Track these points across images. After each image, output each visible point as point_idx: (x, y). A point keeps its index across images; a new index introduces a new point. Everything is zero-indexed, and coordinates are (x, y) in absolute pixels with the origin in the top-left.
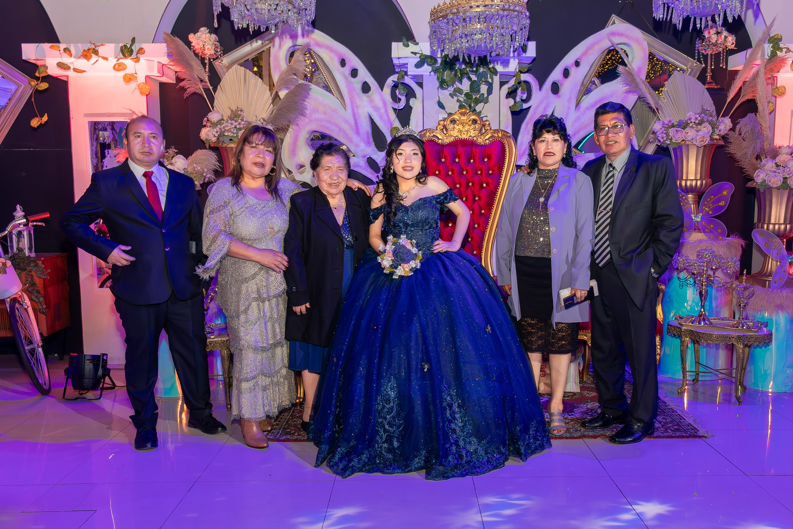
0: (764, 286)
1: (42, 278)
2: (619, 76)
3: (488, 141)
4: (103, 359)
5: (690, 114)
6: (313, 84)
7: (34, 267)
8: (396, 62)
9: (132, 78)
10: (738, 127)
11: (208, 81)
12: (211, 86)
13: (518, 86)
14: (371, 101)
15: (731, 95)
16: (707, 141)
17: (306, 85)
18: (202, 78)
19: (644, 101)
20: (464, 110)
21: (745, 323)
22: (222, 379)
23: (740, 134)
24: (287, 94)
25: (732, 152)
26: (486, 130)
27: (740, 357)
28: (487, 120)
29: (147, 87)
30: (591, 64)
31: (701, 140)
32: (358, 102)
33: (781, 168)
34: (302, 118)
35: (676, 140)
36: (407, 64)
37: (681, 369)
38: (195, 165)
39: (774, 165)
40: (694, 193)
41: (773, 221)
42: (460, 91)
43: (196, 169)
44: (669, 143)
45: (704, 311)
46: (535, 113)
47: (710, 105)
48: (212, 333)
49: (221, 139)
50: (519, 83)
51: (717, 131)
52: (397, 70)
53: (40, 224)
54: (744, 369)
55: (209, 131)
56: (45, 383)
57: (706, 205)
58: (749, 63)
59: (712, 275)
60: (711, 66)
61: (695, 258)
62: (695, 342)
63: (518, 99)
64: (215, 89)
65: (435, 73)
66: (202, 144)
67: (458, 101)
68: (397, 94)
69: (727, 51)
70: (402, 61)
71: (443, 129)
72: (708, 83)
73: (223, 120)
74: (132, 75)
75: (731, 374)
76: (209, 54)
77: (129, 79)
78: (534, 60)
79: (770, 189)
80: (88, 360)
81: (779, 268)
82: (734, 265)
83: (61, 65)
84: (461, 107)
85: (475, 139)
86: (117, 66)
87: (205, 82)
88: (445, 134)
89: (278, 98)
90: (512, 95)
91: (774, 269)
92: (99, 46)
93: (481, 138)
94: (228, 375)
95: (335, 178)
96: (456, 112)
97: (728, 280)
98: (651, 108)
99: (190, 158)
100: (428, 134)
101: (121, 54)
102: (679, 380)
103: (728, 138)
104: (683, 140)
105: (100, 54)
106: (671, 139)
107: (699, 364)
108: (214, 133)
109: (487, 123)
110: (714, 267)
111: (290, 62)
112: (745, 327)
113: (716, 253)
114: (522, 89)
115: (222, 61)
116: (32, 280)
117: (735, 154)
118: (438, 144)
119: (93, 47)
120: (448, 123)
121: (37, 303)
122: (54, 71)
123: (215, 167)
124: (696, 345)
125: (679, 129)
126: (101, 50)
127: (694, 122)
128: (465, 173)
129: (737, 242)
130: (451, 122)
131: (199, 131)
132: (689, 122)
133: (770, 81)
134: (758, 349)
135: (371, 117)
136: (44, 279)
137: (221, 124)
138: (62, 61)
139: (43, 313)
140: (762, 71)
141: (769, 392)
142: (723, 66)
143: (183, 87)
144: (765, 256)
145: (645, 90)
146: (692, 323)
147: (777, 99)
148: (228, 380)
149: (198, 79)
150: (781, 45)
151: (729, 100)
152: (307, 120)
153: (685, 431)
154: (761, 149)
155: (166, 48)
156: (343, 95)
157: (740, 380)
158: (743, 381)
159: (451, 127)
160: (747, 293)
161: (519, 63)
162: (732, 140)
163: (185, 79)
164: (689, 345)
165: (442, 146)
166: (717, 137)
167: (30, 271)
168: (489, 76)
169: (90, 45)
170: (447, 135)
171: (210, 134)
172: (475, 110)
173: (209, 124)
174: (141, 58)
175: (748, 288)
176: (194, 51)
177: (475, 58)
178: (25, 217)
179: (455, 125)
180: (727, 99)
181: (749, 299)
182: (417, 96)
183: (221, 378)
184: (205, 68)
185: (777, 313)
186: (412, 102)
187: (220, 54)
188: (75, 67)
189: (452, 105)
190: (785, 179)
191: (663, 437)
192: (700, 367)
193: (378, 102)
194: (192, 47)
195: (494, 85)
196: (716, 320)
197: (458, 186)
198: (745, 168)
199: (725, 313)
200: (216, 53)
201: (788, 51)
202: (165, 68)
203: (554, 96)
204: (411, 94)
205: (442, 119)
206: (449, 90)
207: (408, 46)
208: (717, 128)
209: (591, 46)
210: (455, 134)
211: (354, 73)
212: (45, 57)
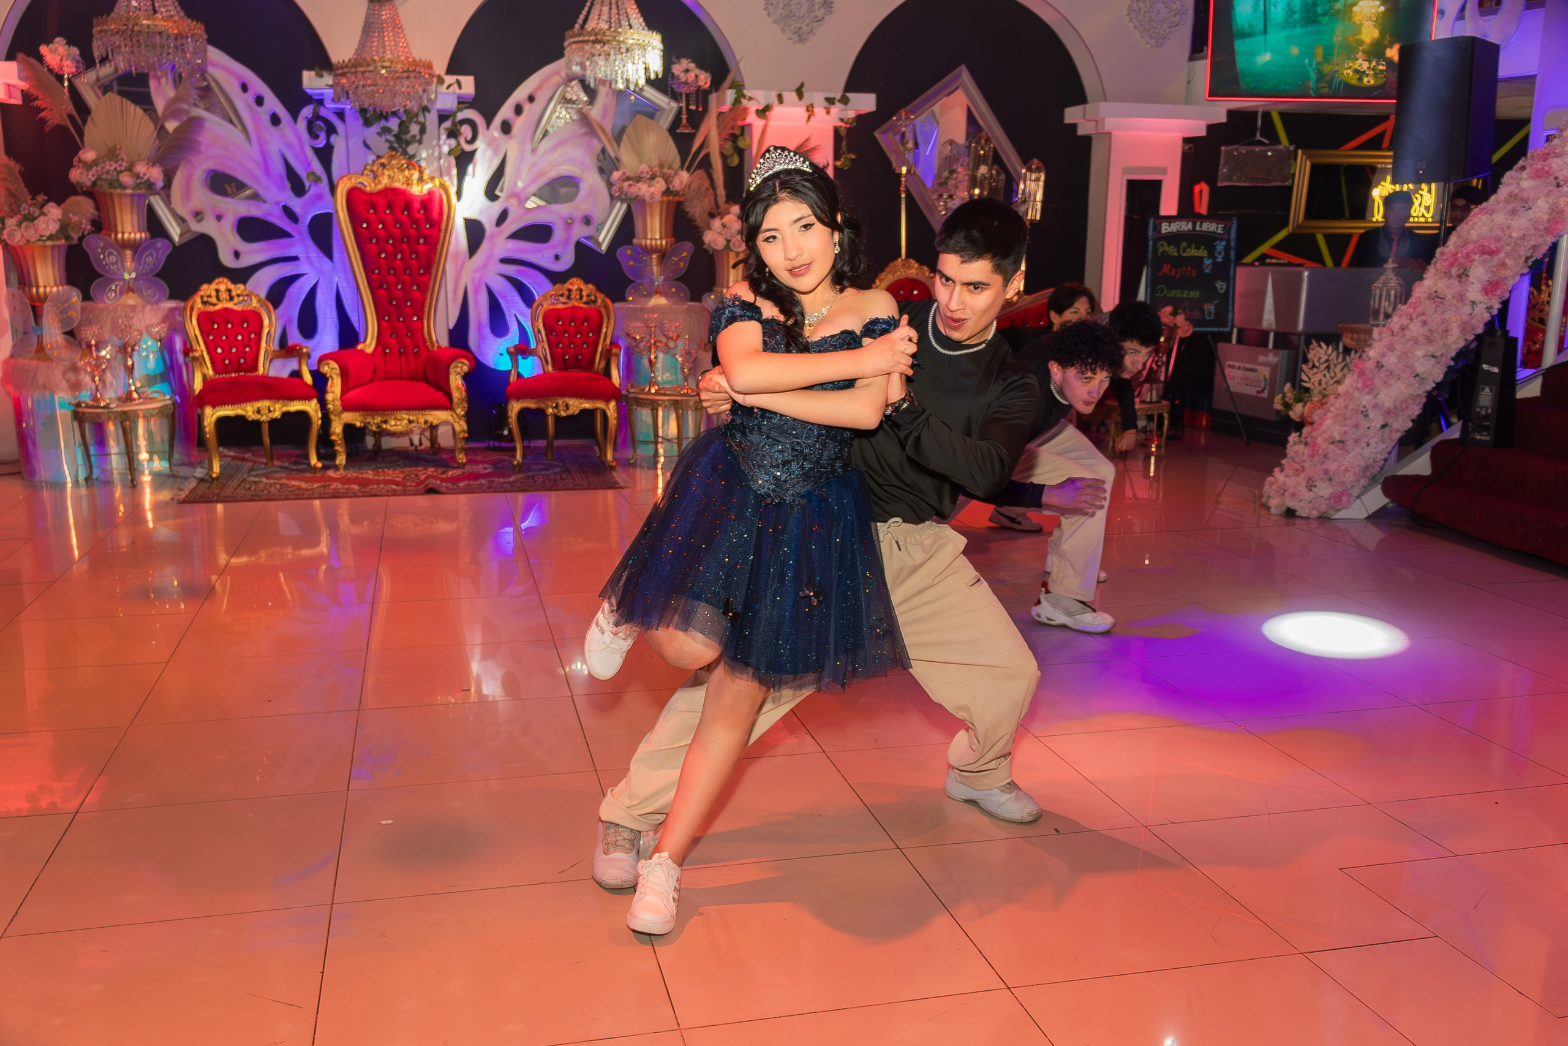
3: (423, 191)
5: (644, 167)
8: (308, 92)
11: (75, 114)
14: (283, 137)
20: (394, 153)
24: (176, 127)
25: (687, 210)
26: (420, 178)
28: (421, 166)
31: (652, 196)
32: (266, 136)
34: (195, 154)
35: (632, 195)
36: (323, 96)
39: (720, 225)
40: (658, 254)
46: (482, 156)
47: (671, 155)
49: (99, 183)
50: (462, 121)
51: (671, 186)
52: (311, 100)
55: (81, 172)
57: (667, 267)
63: (461, 139)
64: (85, 122)
66: (74, 189)
67: (387, 141)
68: (315, 129)
69: (699, 92)
70: (316, 92)
71: (370, 175)
72: (682, 126)
73: (99, 159)
76: (68, 71)
78: (474, 95)
79: (719, 251)
84: (392, 148)
87: (72, 114)
88: (374, 181)
89: (164, 132)
90: (453, 135)
93: (416, 187)
96: (385, 155)
98: (612, 158)
99: (63, 205)
100: (352, 181)
103: (685, 194)
104: (641, 195)
108: (90, 177)
109: (422, 169)
111: (177, 88)
114: (466, 128)
115: (83, 80)
117: (690, 212)
118: (366, 193)
120: (376, 168)
123: (92, 217)
125: (638, 182)
127: (646, 177)
130: (380, 166)
131: (68, 172)
135: (284, 157)
137: (97, 166)
143: (45, 119)
150: (745, 92)
151: (694, 150)
152: (202, 158)
155: (19, 70)
156: (247, 126)
159: (379, 173)
161: (456, 99)
162: (688, 196)
163: (47, 108)
165: (371, 194)
170: (376, 182)
171: (83, 176)
172: (407, 153)
176: (47, 67)
179: (385, 170)
180: (692, 150)
182: (340, 133)
186: (334, 139)
187: (81, 69)
189: (380, 146)
190: (728, 241)
193: (292, 138)
194: (45, 62)
195: (428, 124)
198: (698, 229)
200: (77, 70)
201: (750, 99)
202: (11, 88)
203: (504, 137)
204: (331, 130)
205: (370, 162)
206: (375, 128)
207: (321, 76)
208: (671, 182)
209: (547, 79)
210: (385, 182)
211: (259, 100)
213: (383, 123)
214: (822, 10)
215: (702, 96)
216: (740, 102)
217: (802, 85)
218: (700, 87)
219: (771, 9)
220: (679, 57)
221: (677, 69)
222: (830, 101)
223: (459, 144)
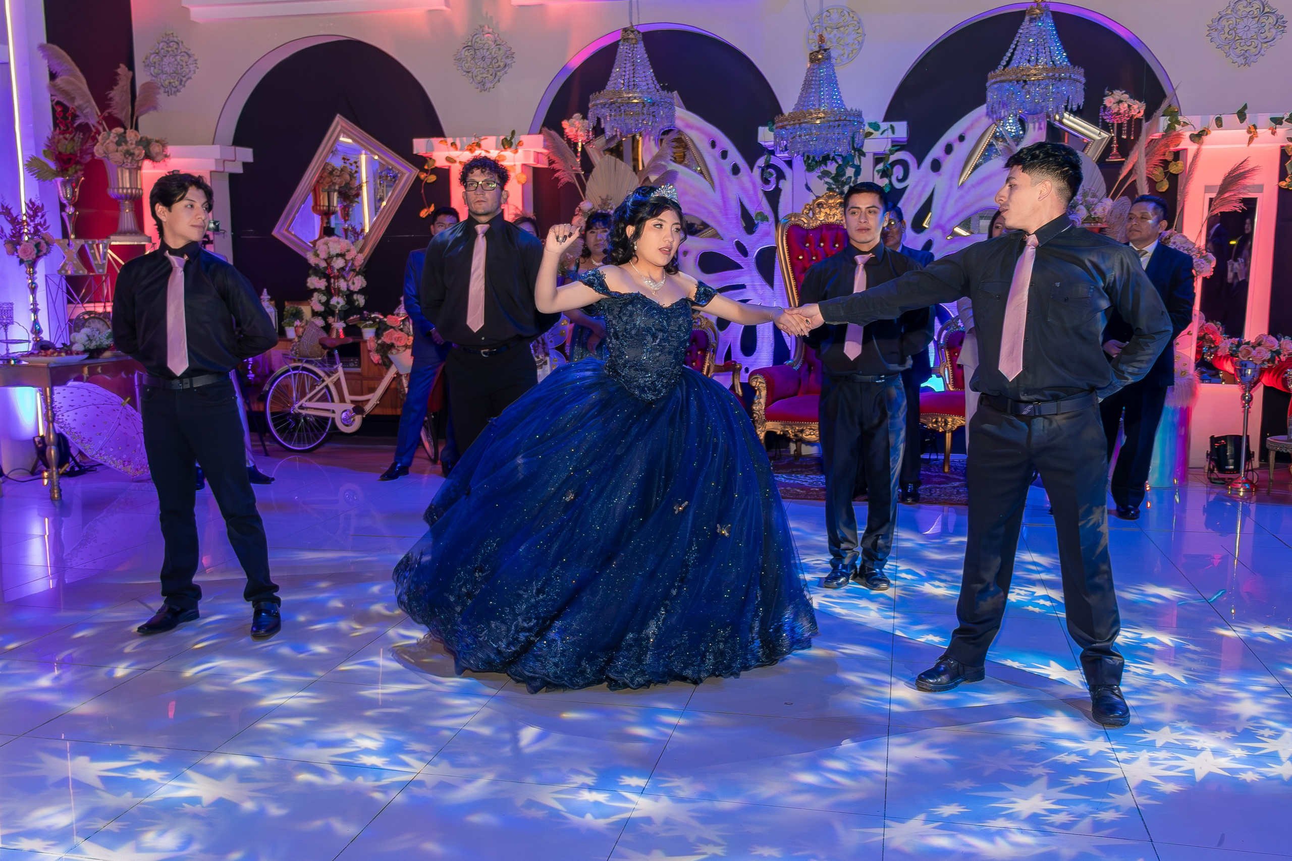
6: (682, 166)
8: (762, 144)
11: (581, 171)
14: (740, 183)
15: (1124, 174)
18: (575, 167)
20: (831, 193)
24: (657, 178)
29: (524, 177)
30: (978, 138)
32: (728, 184)
42: (828, 174)
46: (913, 191)
47: (1099, 182)
51: (1092, 213)
52: (765, 153)
67: (827, 183)
68: (766, 176)
70: (769, 144)
71: (808, 213)
72: (1112, 156)
76: (581, 141)
78: (907, 138)
83: (449, 159)
84: (830, 189)
87: (579, 173)
88: (812, 218)
92: (482, 139)
96: (823, 196)
100: (793, 219)
101: (502, 147)
105: (483, 147)
111: (661, 145)
114: (898, 168)
115: (594, 145)
118: (803, 229)
119: (477, 140)
120: (815, 207)
122: (441, 163)
126: (483, 143)
130: (818, 205)
135: (740, 200)
138: (448, 155)
142: (1132, 137)
143: (557, 178)
149: (571, 170)
150: (1180, 118)
151: (1121, 178)
155: (543, 139)
156: (713, 177)
159: (817, 211)
161: (890, 143)
163: (559, 169)
165: (808, 230)
166: (1093, 220)
168: (857, 158)
169: (473, 138)
170: (814, 219)
173: (580, 213)
174: (519, 150)
176: (567, 139)
179: (822, 208)
180: (1118, 181)
182: (787, 178)
184: (577, 156)
186: (782, 183)
187: (592, 138)
189: (820, 188)
193: (748, 185)
194: (565, 135)
195: (862, 168)
200: (587, 139)
201: (1185, 124)
202: (540, 155)
203: (934, 174)
204: (781, 176)
205: (811, 203)
206: (817, 173)
207: (774, 130)
208: (1093, 210)
209: (978, 120)
210: (822, 217)
211: (724, 155)
212: (433, 150)
213: (823, 168)
214: (1274, 31)
215: (1135, 126)
216: (1174, 129)
217: (1245, 107)
218: (1133, 116)
219: (1215, 34)
220: (1111, 90)
221: (1109, 101)
222: (1278, 121)
223: (891, 183)
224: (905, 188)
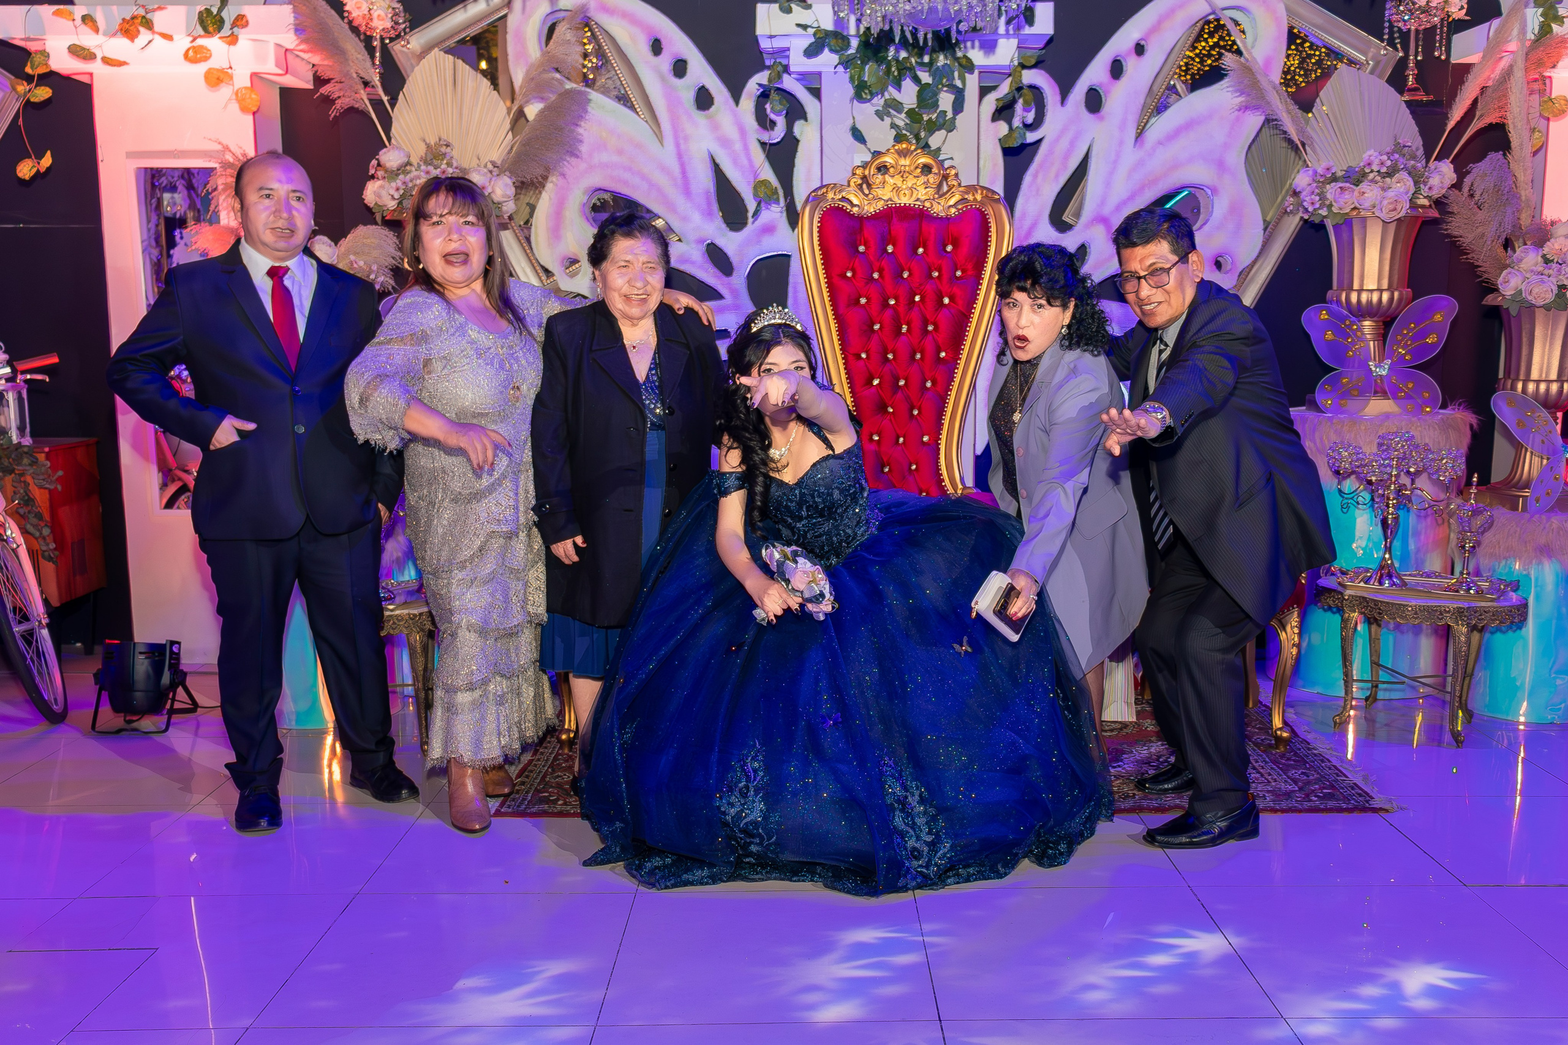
0: (1514, 508)
1: (46, 488)
2: (1226, 75)
3: (953, 210)
4: (171, 652)
5: (1371, 154)
6: (596, 91)
7: (30, 465)
8: (765, 44)
9: (222, 76)
10: (1467, 180)
11: (378, 84)
12: (386, 94)
13: (1017, 96)
14: (715, 127)
15: (1456, 114)
16: (1404, 210)
17: (580, 92)
18: (367, 78)
19: (1277, 127)
20: (904, 146)
21: (1472, 582)
22: (413, 693)
23: (1472, 196)
24: (542, 112)
25: (1456, 233)
26: (950, 188)
27: (1460, 651)
28: (953, 167)
29: (253, 96)
30: (1169, 50)
31: (1391, 207)
32: (688, 128)
33: (1554, 265)
34: (573, 160)
35: (1341, 209)
36: (788, 49)
37: (1342, 676)
38: (352, 257)
39: (1540, 259)
40: (1375, 319)
41: (1535, 375)
42: (896, 105)
43: (355, 266)
44: (1324, 212)
45: (1391, 558)
46: (1051, 152)
47: (1410, 134)
48: (391, 599)
50: (1019, 89)
51: (1424, 191)
52: (767, 63)
53: (39, 377)
54: (1468, 675)
55: (382, 187)
56: (55, 700)
57: (1399, 343)
58: (1493, 49)
59: (1409, 486)
60: (1416, 56)
61: (1375, 449)
62: (1371, 621)
63: (1017, 123)
64: (393, 101)
65: (846, 69)
66: (367, 215)
67: (893, 126)
68: (768, 110)
69: (1449, 24)
70: (778, 44)
71: (861, 185)
72: (1410, 90)
73: (411, 165)
74: (222, 71)
75: (1444, 686)
76: (381, 28)
77: (217, 79)
78: (1051, 41)
79: (1531, 308)
80: (141, 653)
81: (1544, 472)
82: (1452, 465)
83: (78, 52)
84: (899, 138)
85: (927, 204)
86: (191, 53)
87: (373, 87)
88: (867, 195)
89: (523, 119)
90: (1004, 113)
91: (1535, 473)
92: (154, 10)
93: (939, 203)
94: (424, 684)
95: (639, 284)
96: (888, 150)
97: (1442, 496)
98: (1290, 141)
99: (345, 243)
100: (830, 195)
101: (199, 28)
102: (1338, 698)
103: (1447, 204)
104: (1355, 208)
105: (157, 28)
106: (1331, 206)
107: (1379, 665)
108: (392, 192)
109: (953, 172)
110: (1412, 470)
111: (547, 45)
112: (1472, 592)
113: (1418, 440)
114: (1026, 102)
115: (408, 43)
116: (25, 492)
117: (1461, 237)
118: (852, 216)
119: (142, 12)
120: (872, 173)
121: (36, 539)
122: (62, 62)
123: (394, 262)
124: (1374, 627)
125: (1348, 185)
126: (160, 20)
127: (1378, 171)
128: (906, 275)
129: (1461, 418)
130: (879, 169)
131: (362, 188)
132: (1367, 170)
133: (1536, 86)
134: (1498, 635)
135: (714, 160)
136: (51, 491)
137: (407, 173)
138: (77, 43)
139: (50, 559)
140: (1520, 64)
141: (1518, 723)
142: (1441, 55)
143: (328, 97)
144: (1518, 447)
145: (1279, 103)
146: (1366, 583)
147: (1551, 123)
148: (422, 695)
149: (357, 80)
150: (1562, 12)
151: (1452, 125)
152: (583, 166)
153: (1346, 799)
154: (1514, 226)
155: (292, 15)
156: (658, 113)
157: (1460, 697)
158: (1466, 701)
159: (878, 181)
160: (1478, 522)
161: (1018, 47)
162: (1454, 208)
163: (332, 79)
164: (1359, 628)
165: (860, 220)
166: (1426, 202)
167: (22, 475)
168: (956, 74)
169: (135, 8)
170: (871, 196)
171: (384, 193)
172: (927, 146)
173: (380, 173)
174: (240, 37)
175: (1481, 512)
176: (350, 23)
177: (926, 35)
178: (9, 363)
179: (887, 176)
180: (1446, 125)
181: (1483, 533)
182: (809, 116)
183: (410, 690)
184: (373, 57)
185: (1540, 563)
186: (799, 128)
187: (404, 29)
188: (108, 55)
189: (881, 135)
191: (1300, 811)
192: (1381, 673)
193: (730, 130)
194: (346, 15)
195: (967, 94)
196: (1415, 576)
197: (892, 302)
198: (1480, 267)
199: (1435, 563)
200: (396, 27)
202: (290, 56)
203: (1091, 116)
204: (796, 113)
205: (863, 164)
206: (875, 104)
207: (789, 11)
208: (1425, 183)
209: (1169, 13)
210: (886, 196)
211: (680, 68)
212: (45, 34)
213: (890, 94)
216: (1554, 30)
218: (1448, 16)
223: (1012, 129)
224: (1039, 141)
